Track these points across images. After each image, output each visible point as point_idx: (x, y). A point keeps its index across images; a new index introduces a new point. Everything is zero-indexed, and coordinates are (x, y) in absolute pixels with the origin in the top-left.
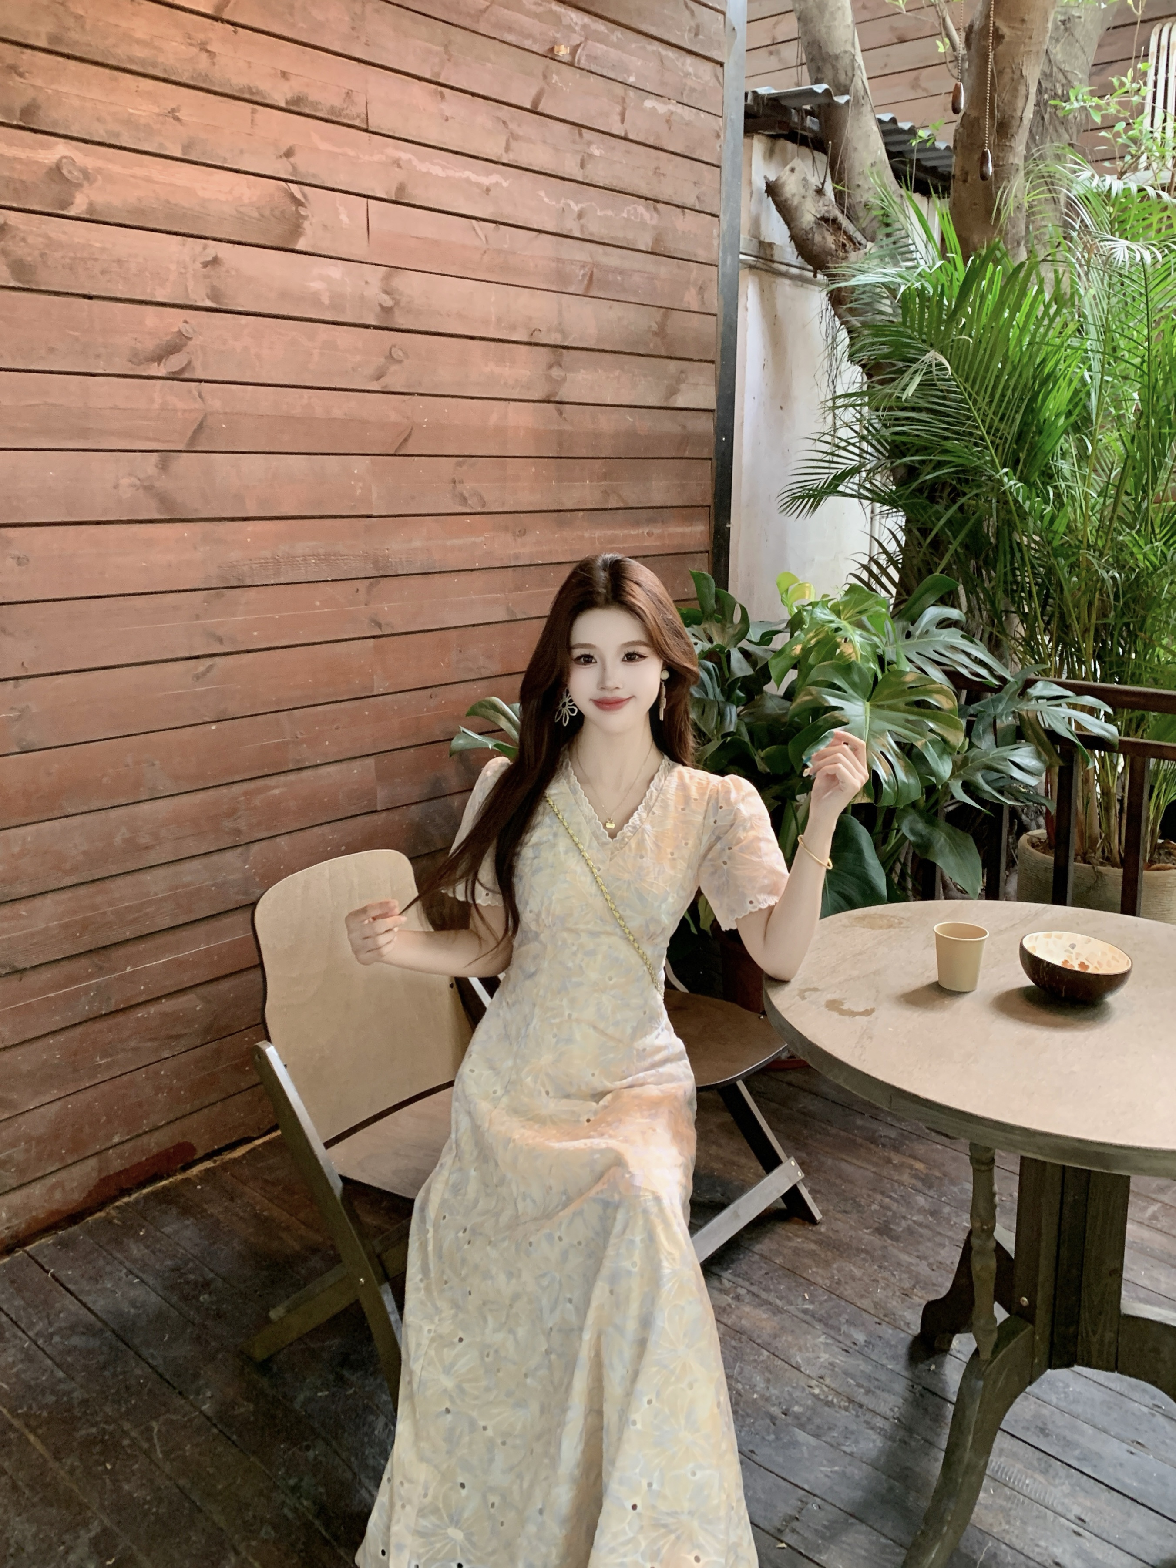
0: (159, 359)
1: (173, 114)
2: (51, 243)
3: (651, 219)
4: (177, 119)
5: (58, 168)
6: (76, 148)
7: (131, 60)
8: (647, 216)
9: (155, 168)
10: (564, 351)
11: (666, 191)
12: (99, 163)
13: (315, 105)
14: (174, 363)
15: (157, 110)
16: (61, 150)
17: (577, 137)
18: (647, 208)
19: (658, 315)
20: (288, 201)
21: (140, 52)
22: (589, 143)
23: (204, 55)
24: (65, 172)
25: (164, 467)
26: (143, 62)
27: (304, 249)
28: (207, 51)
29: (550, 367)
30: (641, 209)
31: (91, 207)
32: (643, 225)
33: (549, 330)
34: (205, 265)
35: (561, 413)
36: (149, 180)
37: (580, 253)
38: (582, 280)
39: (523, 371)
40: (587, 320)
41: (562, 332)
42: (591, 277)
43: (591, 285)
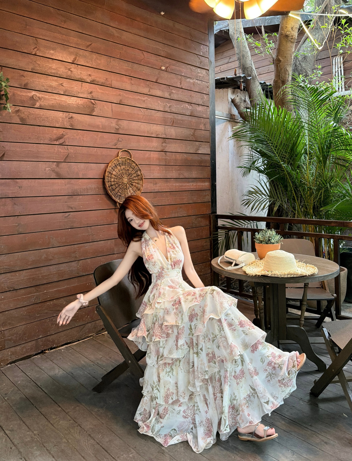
0: (57, 140)
1: (62, 85)
2: (30, 114)
3: (190, 107)
4: (62, 86)
5: (33, 97)
6: (37, 92)
7: (51, 73)
8: (189, 107)
9: (57, 97)
10: (167, 139)
11: (194, 101)
12: (43, 96)
13: (98, 82)
14: (61, 141)
15: (57, 84)
16: (34, 93)
17: (168, 88)
18: (189, 105)
19: (193, 131)
20: (90, 104)
21: (53, 71)
22: (172, 90)
23: (69, 72)
24: (34, 98)
25: (57, 166)
26: (54, 73)
27: (95, 115)
28: (70, 70)
29: (163, 143)
30: (187, 105)
31: (40, 105)
32: (188, 109)
33: (162, 134)
34: (69, 118)
35: (166, 154)
36: (55, 99)
37: (170, 116)
38: (171, 123)
39: (155, 144)
40: (172, 132)
41: (166, 135)
42: (173, 121)
43: (174, 123)
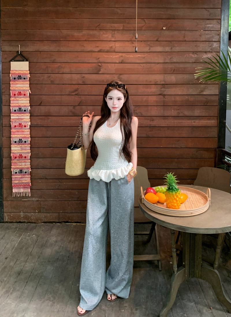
2: (57, 78)
3: (195, 56)
8: (193, 56)
10: (166, 85)
11: (200, 49)
12: (65, 65)
17: (170, 43)
18: (193, 54)
22: (174, 44)
29: (162, 88)
30: (191, 55)
31: (63, 72)
32: (191, 57)
33: (161, 81)
35: (164, 97)
37: (170, 66)
38: (171, 71)
39: (154, 89)
40: (172, 78)
41: (165, 81)
42: (174, 70)
43: (174, 71)
